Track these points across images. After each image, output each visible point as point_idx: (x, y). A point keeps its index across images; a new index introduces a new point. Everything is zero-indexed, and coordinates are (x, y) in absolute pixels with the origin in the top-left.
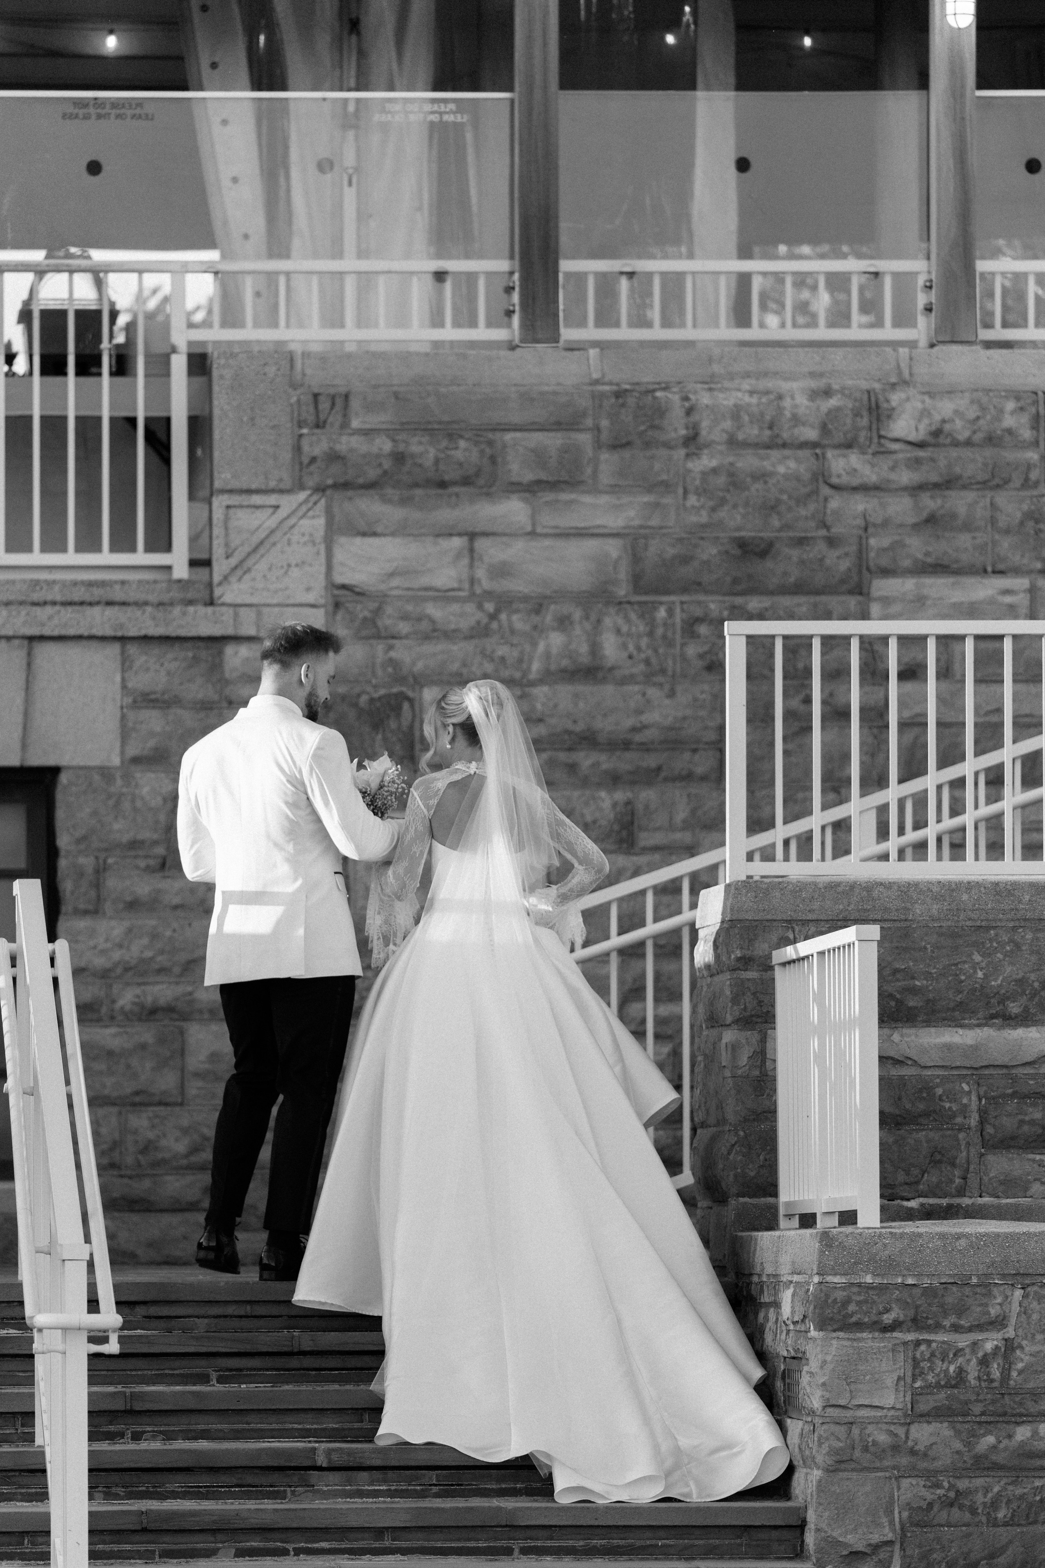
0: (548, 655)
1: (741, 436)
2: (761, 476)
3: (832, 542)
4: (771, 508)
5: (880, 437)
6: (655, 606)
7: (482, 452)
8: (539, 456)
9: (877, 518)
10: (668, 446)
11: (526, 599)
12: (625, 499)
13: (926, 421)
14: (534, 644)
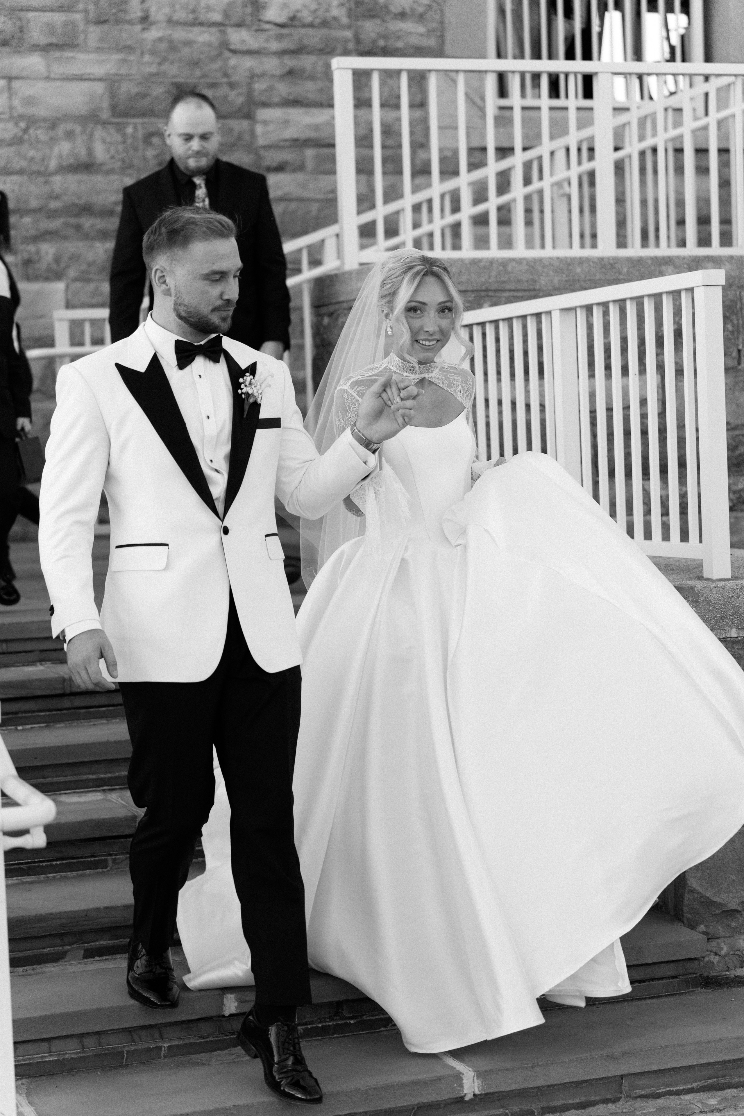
0: (60, 157)
1: (175, 18)
2: (188, 43)
3: (232, 85)
4: (195, 63)
5: (260, 20)
6: (127, 124)
7: (14, 25)
8: (50, 28)
9: (258, 71)
10: (130, 22)
11: (45, 120)
12: (105, 57)
13: (286, 11)
14: (51, 149)
